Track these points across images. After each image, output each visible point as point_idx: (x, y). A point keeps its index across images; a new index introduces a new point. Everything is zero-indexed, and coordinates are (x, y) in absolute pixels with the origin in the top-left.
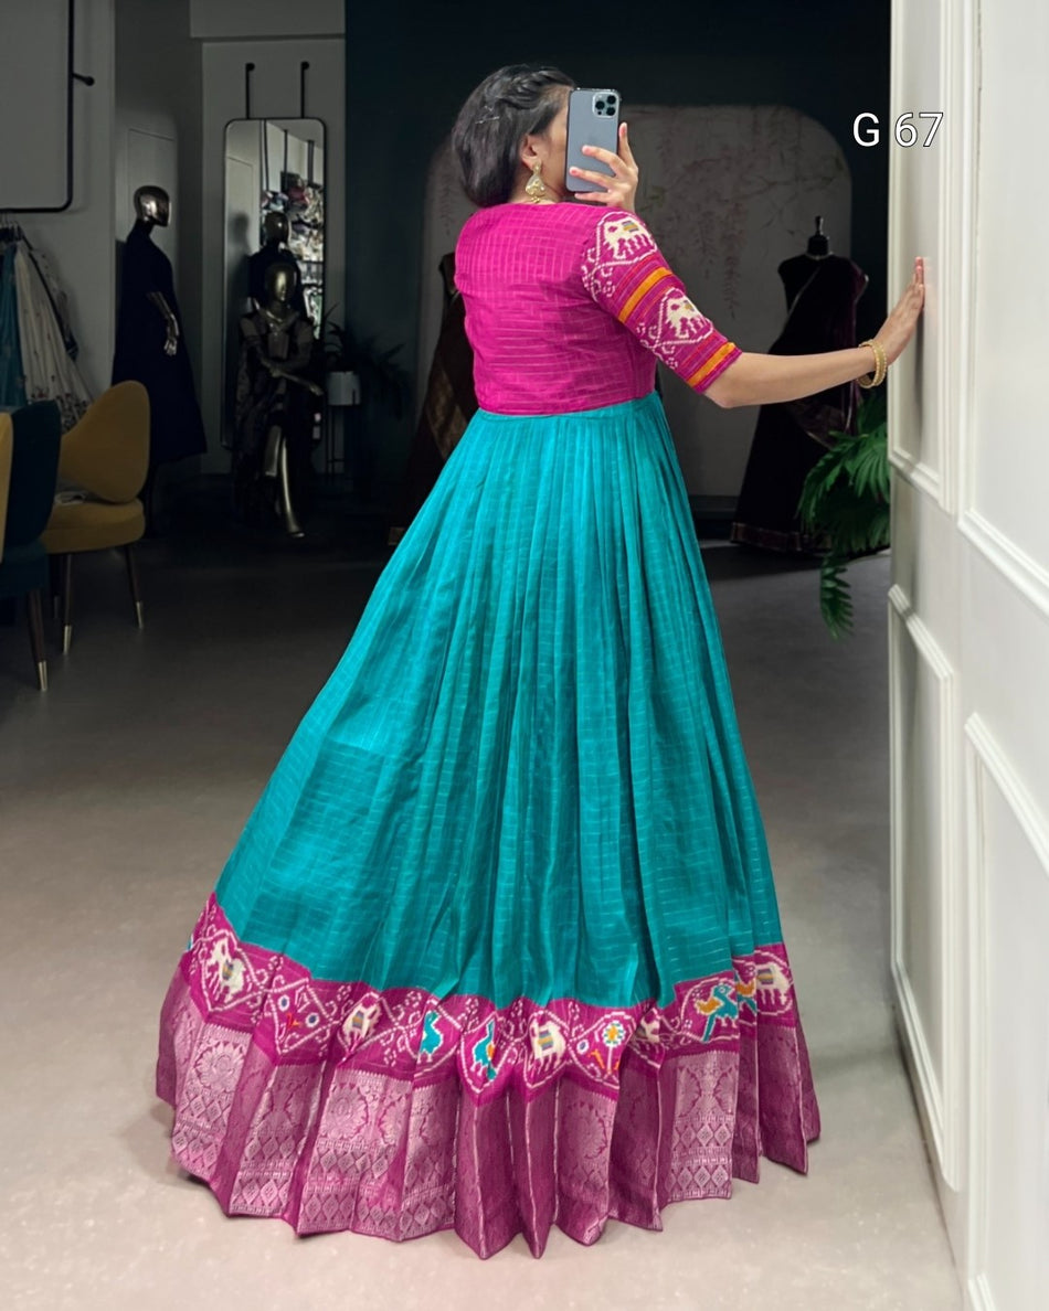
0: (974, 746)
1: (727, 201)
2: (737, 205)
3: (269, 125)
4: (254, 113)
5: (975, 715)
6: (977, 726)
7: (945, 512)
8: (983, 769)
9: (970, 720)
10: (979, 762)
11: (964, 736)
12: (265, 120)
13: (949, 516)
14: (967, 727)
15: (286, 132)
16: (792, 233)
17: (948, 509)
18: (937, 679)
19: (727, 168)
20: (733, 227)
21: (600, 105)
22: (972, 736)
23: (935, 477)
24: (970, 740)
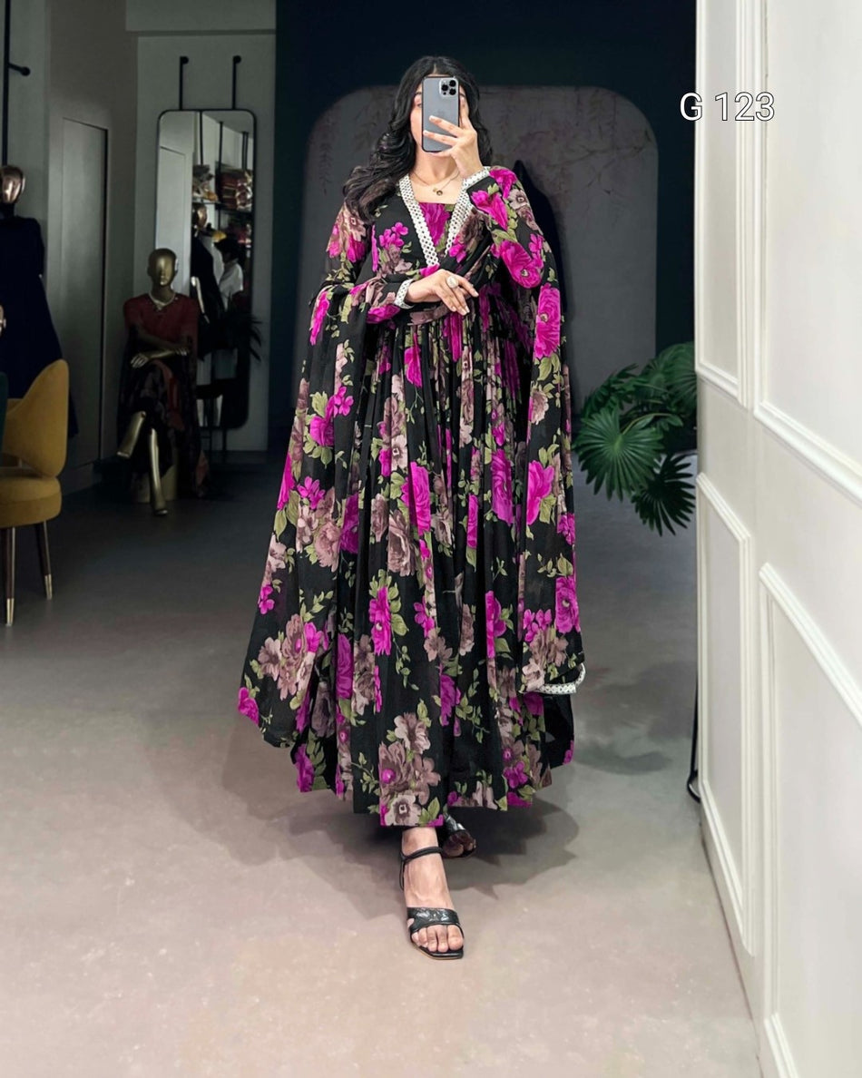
0: (767, 588)
1: (554, 166)
2: (563, 169)
3: (204, 115)
4: (186, 105)
5: (767, 564)
6: (770, 575)
7: (742, 407)
8: (774, 605)
9: (764, 568)
10: (771, 599)
11: (759, 583)
13: (747, 409)
14: (761, 574)
15: (221, 122)
16: (609, 192)
17: (745, 405)
18: (736, 541)
19: (555, 139)
20: (560, 189)
21: (445, 88)
22: (766, 582)
23: (733, 379)
24: (765, 585)
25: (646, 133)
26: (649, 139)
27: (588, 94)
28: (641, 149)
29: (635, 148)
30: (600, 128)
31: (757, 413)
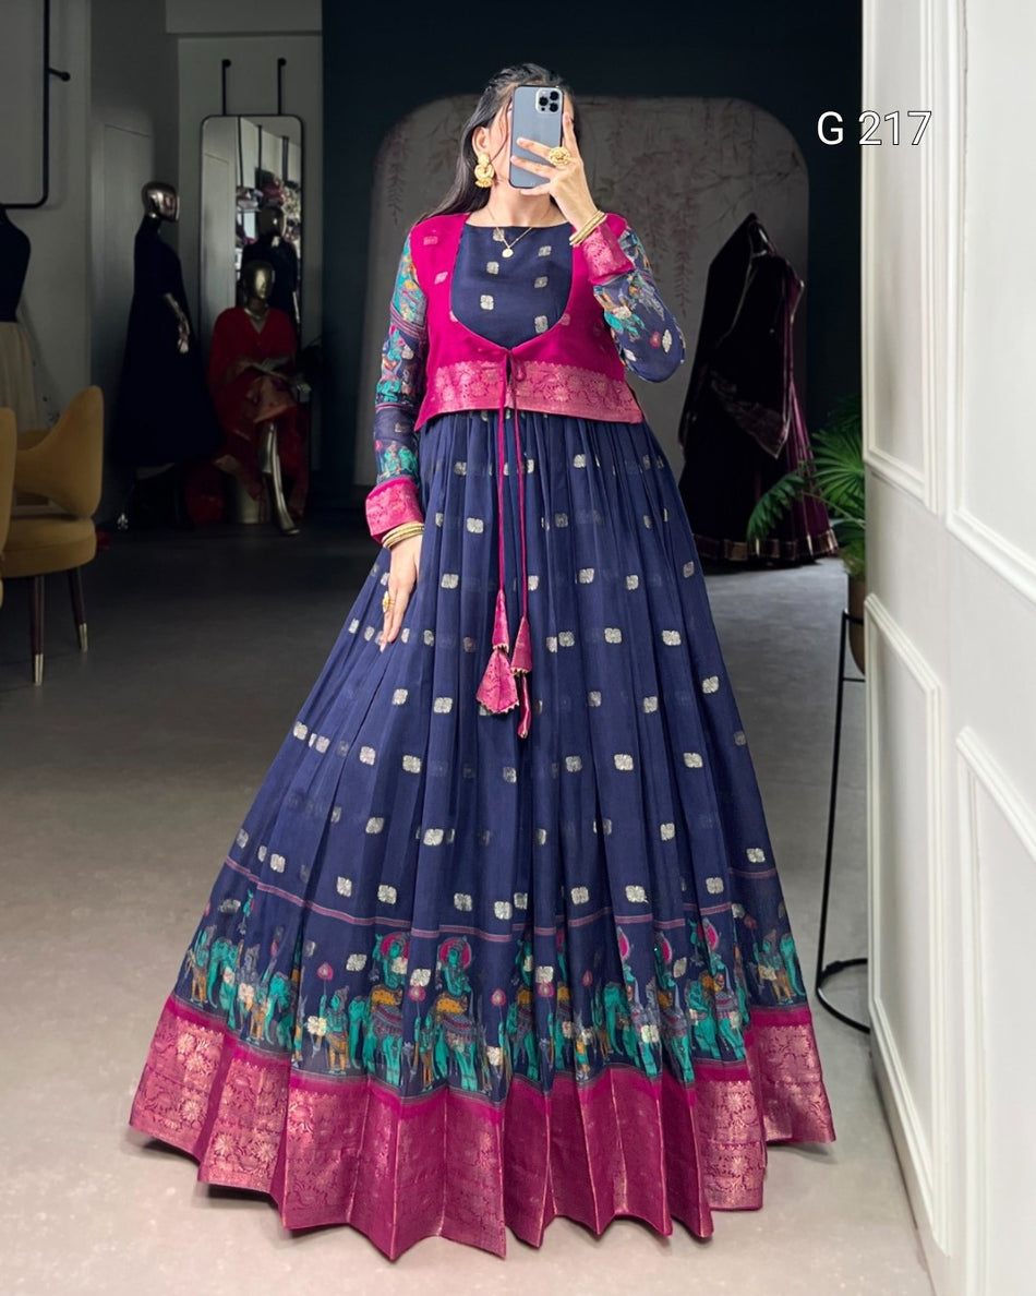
0: (966, 760)
1: (677, 195)
2: (688, 199)
3: (242, 120)
4: (230, 109)
5: (967, 729)
6: (970, 742)
7: (930, 512)
8: (978, 787)
9: (963, 734)
10: (973, 777)
11: (955, 751)
12: (239, 116)
13: (936, 516)
14: (959, 741)
15: (260, 127)
17: (934, 510)
18: (923, 692)
19: (678, 162)
20: (685, 222)
21: (543, 101)
22: (965, 750)
23: (917, 476)
24: (963, 755)
25: (793, 155)
26: (797, 164)
27: (719, 107)
28: (787, 175)
29: (780, 174)
30: (735, 149)
31: (951, 523)
